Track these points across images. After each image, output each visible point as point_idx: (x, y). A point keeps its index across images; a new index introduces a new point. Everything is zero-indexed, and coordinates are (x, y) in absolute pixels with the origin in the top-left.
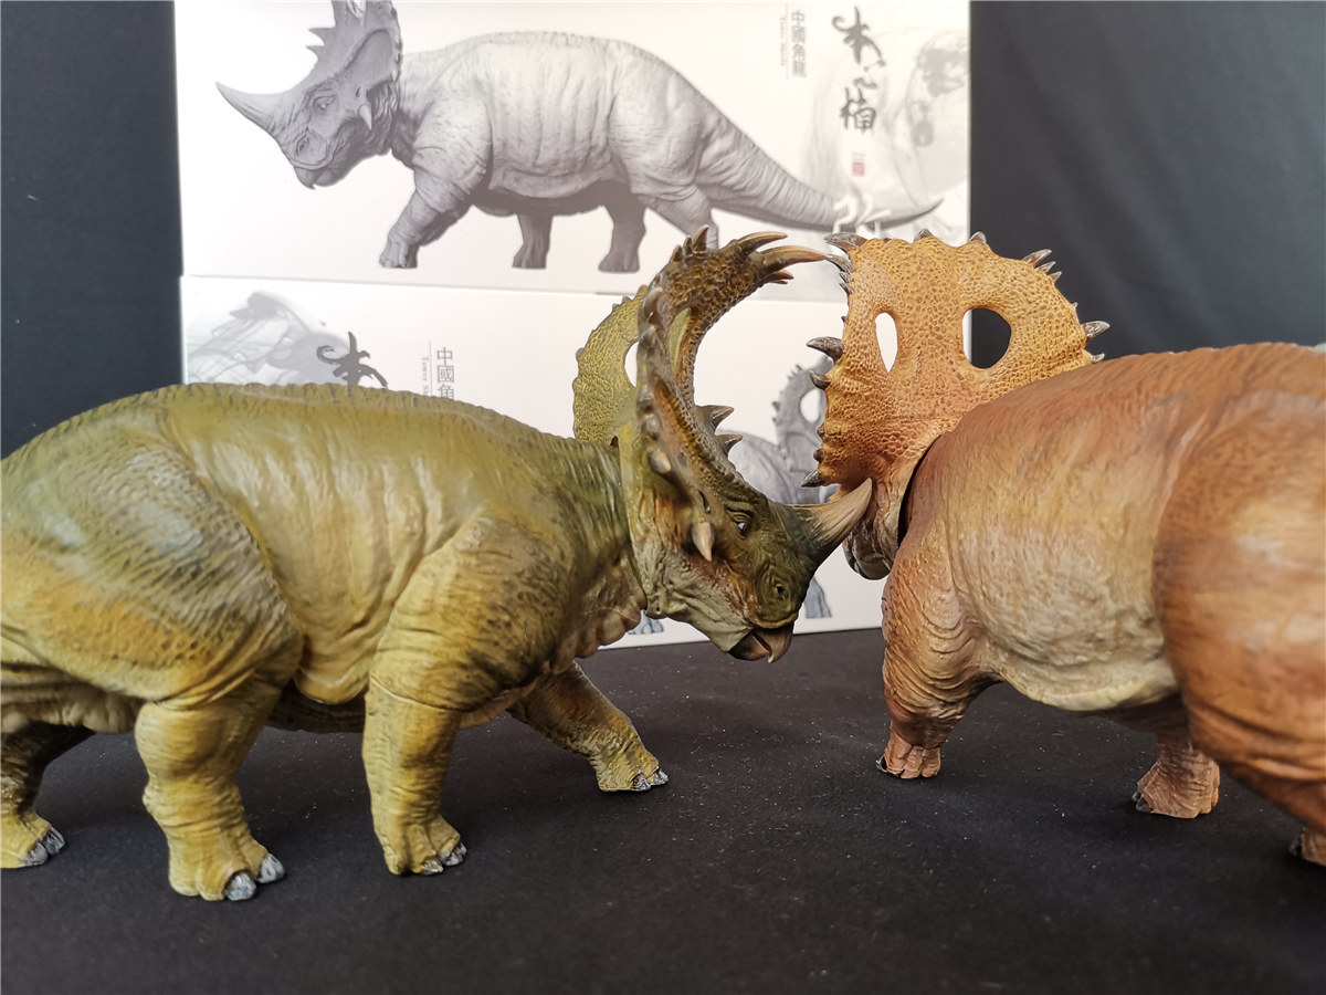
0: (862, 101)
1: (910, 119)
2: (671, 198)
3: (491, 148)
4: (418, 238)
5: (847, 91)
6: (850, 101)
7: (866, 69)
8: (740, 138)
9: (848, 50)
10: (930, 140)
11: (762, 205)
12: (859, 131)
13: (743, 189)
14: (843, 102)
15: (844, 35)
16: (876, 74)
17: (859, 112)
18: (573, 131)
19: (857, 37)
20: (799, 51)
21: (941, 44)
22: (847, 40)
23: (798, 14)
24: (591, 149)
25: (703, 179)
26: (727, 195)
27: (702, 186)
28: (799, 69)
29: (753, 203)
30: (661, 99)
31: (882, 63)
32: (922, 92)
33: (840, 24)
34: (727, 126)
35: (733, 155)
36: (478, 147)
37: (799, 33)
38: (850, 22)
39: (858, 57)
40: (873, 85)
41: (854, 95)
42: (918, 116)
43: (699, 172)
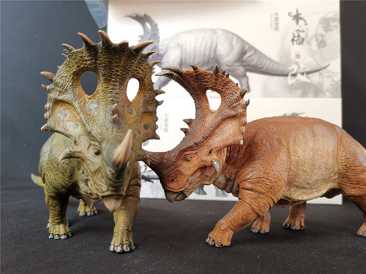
0: (299, 36)
1: (317, 40)
2: (233, 70)
3: (181, 61)
4: (162, 85)
5: (293, 34)
6: (294, 37)
7: (300, 27)
8: (256, 51)
9: (294, 22)
10: (325, 45)
11: (263, 70)
12: (298, 45)
13: (257, 66)
14: (292, 37)
15: (292, 18)
16: (304, 28)
17: (298, 40)
18: (204, 54)
19: (297, 18)
20: (277, 24)
21: (329, 16)
22: (293, 19)
23: (276, 14)
24: (210, 58)
25: (244, 64)
26: (251, 68)
27: (244, 66)
28: (277, 29)
29: (260, 70)
30: (231, 43)
31: (306, 24)
32: (321, 31)
33: (291, 15)
34: (252, 48)
35: (254, 56)
36: (178, 60)
37: (277, 19)
38: (295, 13)
39: (297, 23)
40: (303, 31)
41: (296, 34)
42: (320, 39)
43: (243, 62)
